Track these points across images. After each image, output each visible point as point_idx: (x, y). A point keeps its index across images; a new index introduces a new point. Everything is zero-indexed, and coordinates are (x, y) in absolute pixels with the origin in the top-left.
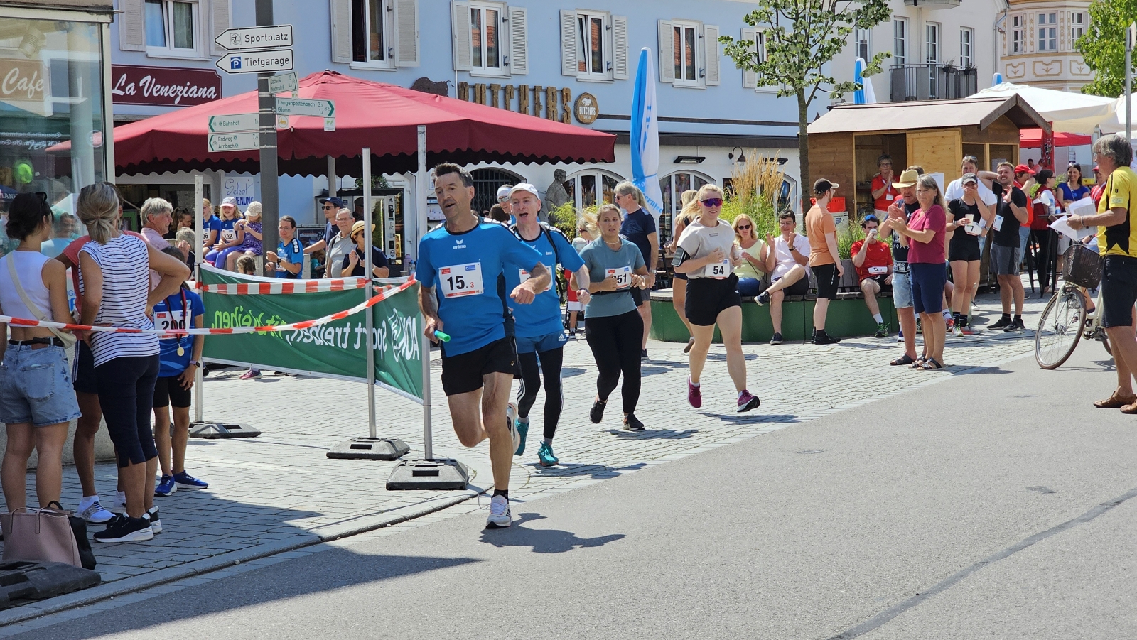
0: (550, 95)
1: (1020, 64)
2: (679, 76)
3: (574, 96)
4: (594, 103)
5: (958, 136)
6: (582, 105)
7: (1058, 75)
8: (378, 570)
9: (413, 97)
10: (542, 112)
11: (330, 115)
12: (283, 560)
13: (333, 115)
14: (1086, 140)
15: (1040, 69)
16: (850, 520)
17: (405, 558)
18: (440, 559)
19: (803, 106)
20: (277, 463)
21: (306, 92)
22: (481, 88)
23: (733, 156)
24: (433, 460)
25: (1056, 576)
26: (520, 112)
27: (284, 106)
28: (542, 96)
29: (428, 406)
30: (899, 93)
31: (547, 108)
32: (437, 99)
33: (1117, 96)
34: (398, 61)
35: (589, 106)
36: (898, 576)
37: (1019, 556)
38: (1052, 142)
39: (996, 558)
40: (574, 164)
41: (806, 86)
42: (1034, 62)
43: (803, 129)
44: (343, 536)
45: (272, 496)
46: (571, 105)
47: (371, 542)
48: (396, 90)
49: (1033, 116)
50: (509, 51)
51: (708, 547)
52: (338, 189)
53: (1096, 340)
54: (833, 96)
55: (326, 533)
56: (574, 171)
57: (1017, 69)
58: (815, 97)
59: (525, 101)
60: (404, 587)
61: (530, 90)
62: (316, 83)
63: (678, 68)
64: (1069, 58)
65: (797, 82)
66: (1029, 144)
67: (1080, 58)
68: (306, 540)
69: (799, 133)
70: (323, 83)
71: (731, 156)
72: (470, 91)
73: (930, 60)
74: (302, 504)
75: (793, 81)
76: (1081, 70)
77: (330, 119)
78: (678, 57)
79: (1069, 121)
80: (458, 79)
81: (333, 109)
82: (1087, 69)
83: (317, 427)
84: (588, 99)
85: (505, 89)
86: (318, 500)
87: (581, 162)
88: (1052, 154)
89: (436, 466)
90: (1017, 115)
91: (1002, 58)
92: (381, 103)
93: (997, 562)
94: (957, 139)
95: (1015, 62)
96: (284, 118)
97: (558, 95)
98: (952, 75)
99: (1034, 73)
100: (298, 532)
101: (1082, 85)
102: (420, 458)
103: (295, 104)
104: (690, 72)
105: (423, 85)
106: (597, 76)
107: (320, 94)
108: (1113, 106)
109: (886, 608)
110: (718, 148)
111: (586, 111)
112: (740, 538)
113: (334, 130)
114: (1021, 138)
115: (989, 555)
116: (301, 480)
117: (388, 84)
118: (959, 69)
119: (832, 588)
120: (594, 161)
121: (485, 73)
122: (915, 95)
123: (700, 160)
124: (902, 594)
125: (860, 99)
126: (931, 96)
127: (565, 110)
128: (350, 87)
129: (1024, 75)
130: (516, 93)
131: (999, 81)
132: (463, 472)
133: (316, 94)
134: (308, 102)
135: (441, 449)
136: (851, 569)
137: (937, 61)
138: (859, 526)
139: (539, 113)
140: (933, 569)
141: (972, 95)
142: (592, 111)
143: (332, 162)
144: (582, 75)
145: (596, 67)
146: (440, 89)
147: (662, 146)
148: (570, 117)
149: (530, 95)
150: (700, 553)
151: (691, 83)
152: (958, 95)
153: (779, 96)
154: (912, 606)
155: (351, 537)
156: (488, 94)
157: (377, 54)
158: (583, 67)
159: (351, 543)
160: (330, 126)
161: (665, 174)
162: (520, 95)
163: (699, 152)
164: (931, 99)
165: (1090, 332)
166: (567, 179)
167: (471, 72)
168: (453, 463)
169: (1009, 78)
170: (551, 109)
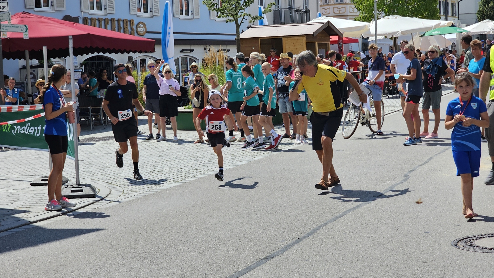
0: (125, 23)
1: (328, 8)
2: (182, 14)
3: (136, 23)
4: (145, 26)
5: (304, 39)
6: (140, 27)
7: (344, 13)
8: (57, 235)
9: (63, 23)
10: (122, 31)
11: (26, 31)
12: (12, 233)
13: (27, 32)
14: (356, 41)
15: (336, 10)
16: (267, 207)
17: (69, 229)
18: (85, 230)
19: (238, 26)
20: (7, 188)
21: (14, 21)
22: (94, 19)
23: (206, 49)
24: (80, 185)
25: (357, 228)
26: (112, 30)
27: (5, 28)
28: (121, 23)
29: (77, 161)
30: (277, 21)
31: (124, 28)
32: (75, 25)
33: (370, 22)
34: (56, 8)
35: (143, 28)
36: (290, 231)
37: (341, 220)
38: (342, 41)
39: (331, 221)
40: (137, 53)
41: (239, 17)
42: (334, 8)
43: (238, 36)
44: (40, 221)
45: (6, 204)
46: (134, 27)
47: (53, 223)
48: (55, 20)
49: (336, 31)
50: (106, 3)
51: (205, 221)
52: (30, 65)
53: (366, 126)
54: (251, 22)
55: (32, 220)
56: (137, 56)
57: (327, 11)
58: (243, 23)
59: (114, 26)
60: (70, 243)
61: (116, 20)
62: (19, 17)
63: (181, 11)
64: (349, 6)
65: (235, 16)
66: (333, 43)
67: (353, 6)
68: (23, 223)
69: (236, 38)
70: (22, 17)
71: (205, 49)
72: (89, 21)
73: (290, 7)
74: (20, 207)
75: (233, 16)
76: (353, 11)
77: (26, 34)
78: (181, 6)
79: (350, 32)
80: (84, 15)
81: (27, 29)
82: (356, 10)
83: (25, 172)
84: (142, 24)
85: (105, 20)
86: (28, 204)
87: (140, 52)
88: (342, 47)
89: (82, 187)
90: (329, 30)
91: (320, 6)
92: (49, 26)
93: (331, 223)
94: (304, 41)
95: (326, 7)
96: (5, 33)
97: (129, 23)
98: (299, 13)
99: (334, 12)
100: (19, 220)
101: (354, 17)
102: (73, 184)
103: (9, 27)
104: (187, 12)
105: (67, 18)
106: (146, 14)
107: (21, 23)
108: (368, 26)
109: (286, 245)
110: (200, 45)
111: (141, 30)
112: (219, 216)
113: (28, 38)
114: (331, 40)
115: (328, 220)
116: (19, 196)
117: (52, 18)
118: (302, 10)
119: (261, 237)
120: (146, 52)
121: (95, 12)
122: (284, 22)
123: (192, 51)
124: (292, 238)
125: (261, 23)
126: (291, 22)
127: (132, 30)
128: (35, 19)
129: (330, 13)
130: (110, 22)
131: (320, 16)
132: (94, 190)
133: (19, 22)
134: (16, 26)
135: (83, 180)
136: (269, 228)
137: (293, 7)
138: (271, 209)
139: (120, 31)
140: (305, 227)
141: (308, 22)
142: (144, 30)
143: (27, 53)
144: (139, 14)
145: (145, 10)
146: (75, 20)
147: (175, 45)
148: (134, 33)
149: (116, 23)
150: (202, 223)
151: (187, 17)
152: (302, 22)
153: (227, 22)
154: (297, 243)
155: (44, 221)
156: (97, 22)
157: (46, 4)
158: (139, 10)
159: (44, 224)
160: (26, 37)
161: (176, 57)
162: (111, 23)
163: (191, 48)
164: (291, 23)
165: (364, 122)
166: (134, 60)
167: (89, 12)
168: (89, 186)
169: (323, 14)
170: (126, 29)
